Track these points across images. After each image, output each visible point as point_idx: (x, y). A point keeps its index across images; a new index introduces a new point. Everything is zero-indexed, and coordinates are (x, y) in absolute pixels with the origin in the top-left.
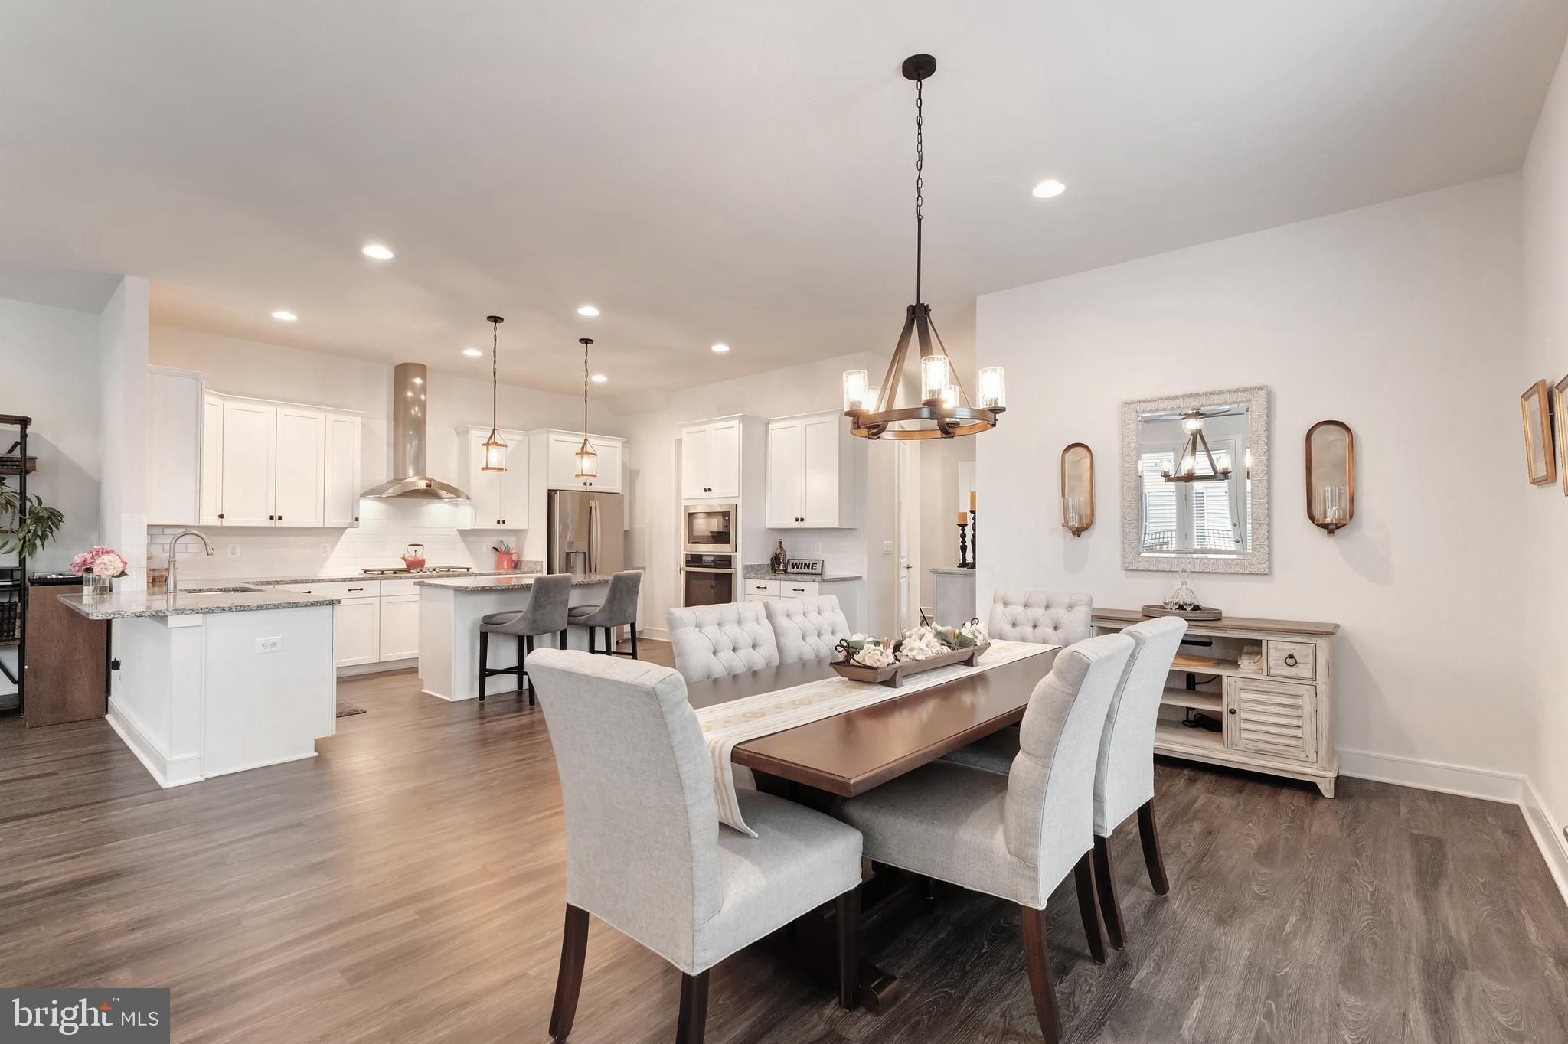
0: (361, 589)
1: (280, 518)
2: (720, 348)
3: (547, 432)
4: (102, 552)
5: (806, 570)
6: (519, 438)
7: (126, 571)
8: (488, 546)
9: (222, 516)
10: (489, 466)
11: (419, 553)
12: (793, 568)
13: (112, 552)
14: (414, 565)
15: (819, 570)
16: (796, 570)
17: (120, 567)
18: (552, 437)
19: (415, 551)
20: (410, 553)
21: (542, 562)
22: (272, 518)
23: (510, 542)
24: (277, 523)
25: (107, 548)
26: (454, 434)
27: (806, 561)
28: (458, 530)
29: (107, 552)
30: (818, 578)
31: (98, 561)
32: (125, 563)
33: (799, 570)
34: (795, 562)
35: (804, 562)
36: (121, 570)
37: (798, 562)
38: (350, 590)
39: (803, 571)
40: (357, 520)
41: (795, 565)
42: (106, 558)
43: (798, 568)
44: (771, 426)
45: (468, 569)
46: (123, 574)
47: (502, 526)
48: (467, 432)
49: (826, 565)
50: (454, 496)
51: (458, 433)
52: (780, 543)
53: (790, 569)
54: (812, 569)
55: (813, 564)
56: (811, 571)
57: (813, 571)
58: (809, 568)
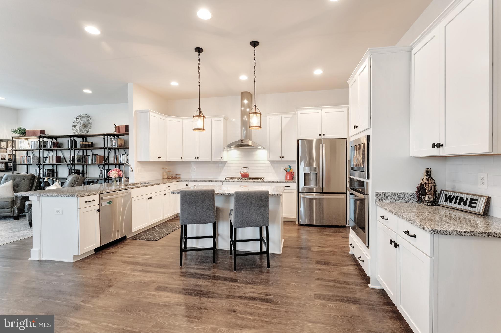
1: (198, 158)
5: (462, 206)
8: (281, 169)
9: (182, 158)
11: (246, 171)
12: (446, 201)
14: (245, 176)
16: (448, 204)
18: (300, 111)
20: (243, 171)
27: (463, 196)
33: (452, 205)
34: (449, 194)
35: (460, 195)
37: (453, 194)
39: (457, 206)
40: (222, 158)
41: (448, 198)
43: (451, 202)
44: (413, 52)
52: (427, 172)
53: (442, 201)
54: (470, 206)
55: (471, 200)
56: (467, 208)
57: (471, 208)
58: (465, 204)
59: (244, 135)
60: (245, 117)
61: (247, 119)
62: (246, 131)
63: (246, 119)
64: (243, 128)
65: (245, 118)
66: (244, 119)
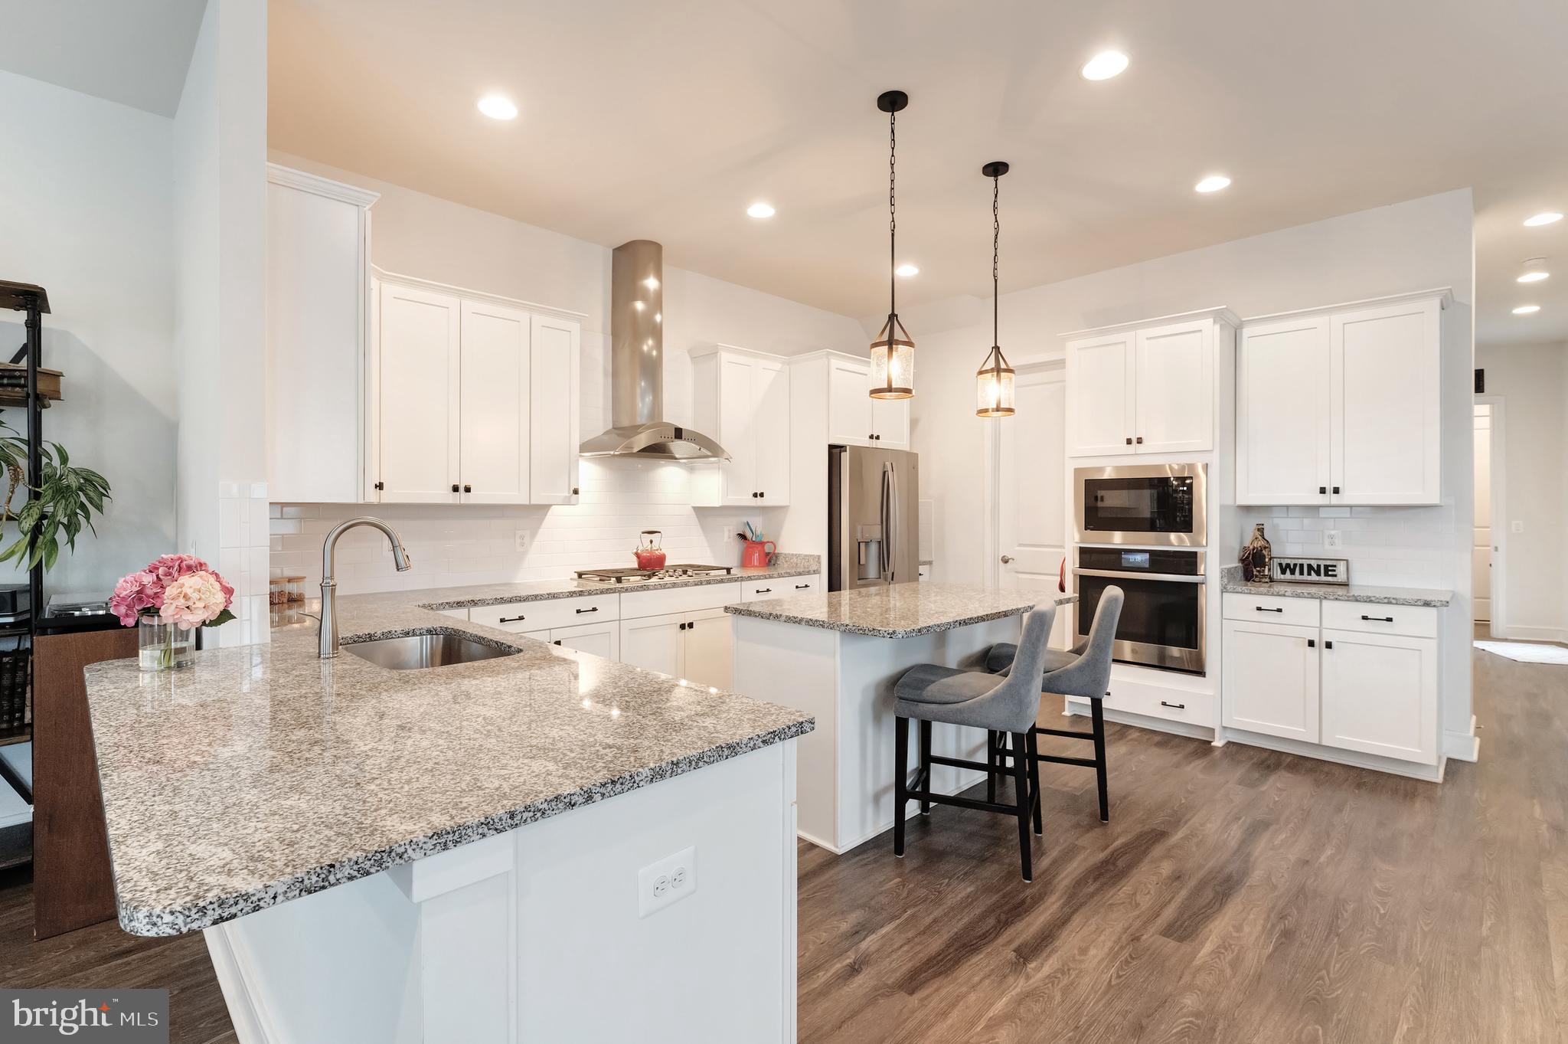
0: (594, 609)
1: (468, 490)
2: (1213, 184)
3: (828, 354)
4: (180, 570)
5: (1314, 577)
6: (778, 366)
7: (232, 609)
8: (729, 531)
9: (380, 486)
10: (894, 386)
11: (655, 545)
13: (201, 566)
14: (650, 565)
15: (1341, 576)
17: (218, 600)
18: (836, 363)
19: (651, 542)
20: (644, 545)
21: (819, 557)
22: (456, 489)
23: (758, 524)
24: (462, 498)
25: (191, 554)
26: (688, 359)
28: (695, 508)
29: (190, 568)
30: (1340, 591)
31: (170, 591)
32: (229, 591)
36: (222, 608)
38: (578, 611)
40: (576, 492)
42: (189, 583)
44: (1247, 332)
45: (728, 570)
46: (225, 616)
47: (759, 501)
48: (713, 353)
49: (1354, 567)
50: (709, 454)
51: (694, 359)
52: (1261, 530)
54: (1326, 575)
55: (1326, 567)
57: (1330, 579)
58: (1318, 573)
59: (646, 411)
60: (650, 342)
61: (654, 353)
62: (651, 398)
63: (650, 351)
64: (643, 384)
65: (648, 345)
66: (645, 348)
